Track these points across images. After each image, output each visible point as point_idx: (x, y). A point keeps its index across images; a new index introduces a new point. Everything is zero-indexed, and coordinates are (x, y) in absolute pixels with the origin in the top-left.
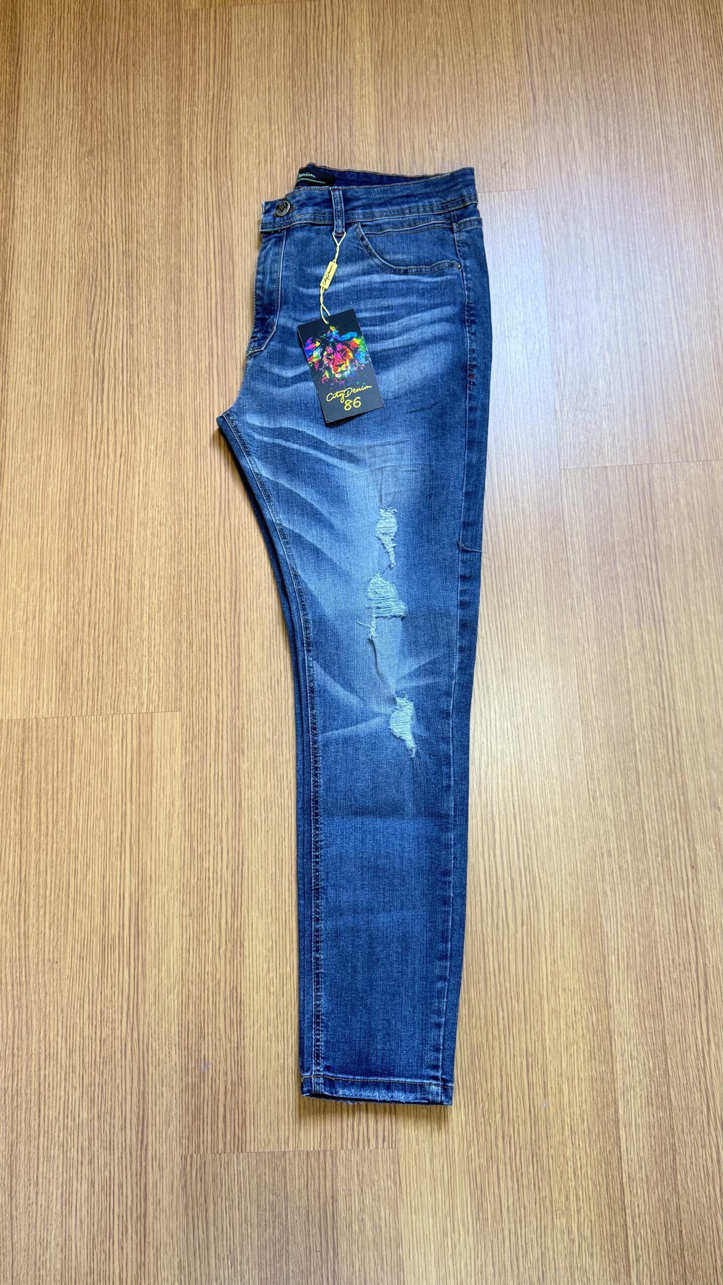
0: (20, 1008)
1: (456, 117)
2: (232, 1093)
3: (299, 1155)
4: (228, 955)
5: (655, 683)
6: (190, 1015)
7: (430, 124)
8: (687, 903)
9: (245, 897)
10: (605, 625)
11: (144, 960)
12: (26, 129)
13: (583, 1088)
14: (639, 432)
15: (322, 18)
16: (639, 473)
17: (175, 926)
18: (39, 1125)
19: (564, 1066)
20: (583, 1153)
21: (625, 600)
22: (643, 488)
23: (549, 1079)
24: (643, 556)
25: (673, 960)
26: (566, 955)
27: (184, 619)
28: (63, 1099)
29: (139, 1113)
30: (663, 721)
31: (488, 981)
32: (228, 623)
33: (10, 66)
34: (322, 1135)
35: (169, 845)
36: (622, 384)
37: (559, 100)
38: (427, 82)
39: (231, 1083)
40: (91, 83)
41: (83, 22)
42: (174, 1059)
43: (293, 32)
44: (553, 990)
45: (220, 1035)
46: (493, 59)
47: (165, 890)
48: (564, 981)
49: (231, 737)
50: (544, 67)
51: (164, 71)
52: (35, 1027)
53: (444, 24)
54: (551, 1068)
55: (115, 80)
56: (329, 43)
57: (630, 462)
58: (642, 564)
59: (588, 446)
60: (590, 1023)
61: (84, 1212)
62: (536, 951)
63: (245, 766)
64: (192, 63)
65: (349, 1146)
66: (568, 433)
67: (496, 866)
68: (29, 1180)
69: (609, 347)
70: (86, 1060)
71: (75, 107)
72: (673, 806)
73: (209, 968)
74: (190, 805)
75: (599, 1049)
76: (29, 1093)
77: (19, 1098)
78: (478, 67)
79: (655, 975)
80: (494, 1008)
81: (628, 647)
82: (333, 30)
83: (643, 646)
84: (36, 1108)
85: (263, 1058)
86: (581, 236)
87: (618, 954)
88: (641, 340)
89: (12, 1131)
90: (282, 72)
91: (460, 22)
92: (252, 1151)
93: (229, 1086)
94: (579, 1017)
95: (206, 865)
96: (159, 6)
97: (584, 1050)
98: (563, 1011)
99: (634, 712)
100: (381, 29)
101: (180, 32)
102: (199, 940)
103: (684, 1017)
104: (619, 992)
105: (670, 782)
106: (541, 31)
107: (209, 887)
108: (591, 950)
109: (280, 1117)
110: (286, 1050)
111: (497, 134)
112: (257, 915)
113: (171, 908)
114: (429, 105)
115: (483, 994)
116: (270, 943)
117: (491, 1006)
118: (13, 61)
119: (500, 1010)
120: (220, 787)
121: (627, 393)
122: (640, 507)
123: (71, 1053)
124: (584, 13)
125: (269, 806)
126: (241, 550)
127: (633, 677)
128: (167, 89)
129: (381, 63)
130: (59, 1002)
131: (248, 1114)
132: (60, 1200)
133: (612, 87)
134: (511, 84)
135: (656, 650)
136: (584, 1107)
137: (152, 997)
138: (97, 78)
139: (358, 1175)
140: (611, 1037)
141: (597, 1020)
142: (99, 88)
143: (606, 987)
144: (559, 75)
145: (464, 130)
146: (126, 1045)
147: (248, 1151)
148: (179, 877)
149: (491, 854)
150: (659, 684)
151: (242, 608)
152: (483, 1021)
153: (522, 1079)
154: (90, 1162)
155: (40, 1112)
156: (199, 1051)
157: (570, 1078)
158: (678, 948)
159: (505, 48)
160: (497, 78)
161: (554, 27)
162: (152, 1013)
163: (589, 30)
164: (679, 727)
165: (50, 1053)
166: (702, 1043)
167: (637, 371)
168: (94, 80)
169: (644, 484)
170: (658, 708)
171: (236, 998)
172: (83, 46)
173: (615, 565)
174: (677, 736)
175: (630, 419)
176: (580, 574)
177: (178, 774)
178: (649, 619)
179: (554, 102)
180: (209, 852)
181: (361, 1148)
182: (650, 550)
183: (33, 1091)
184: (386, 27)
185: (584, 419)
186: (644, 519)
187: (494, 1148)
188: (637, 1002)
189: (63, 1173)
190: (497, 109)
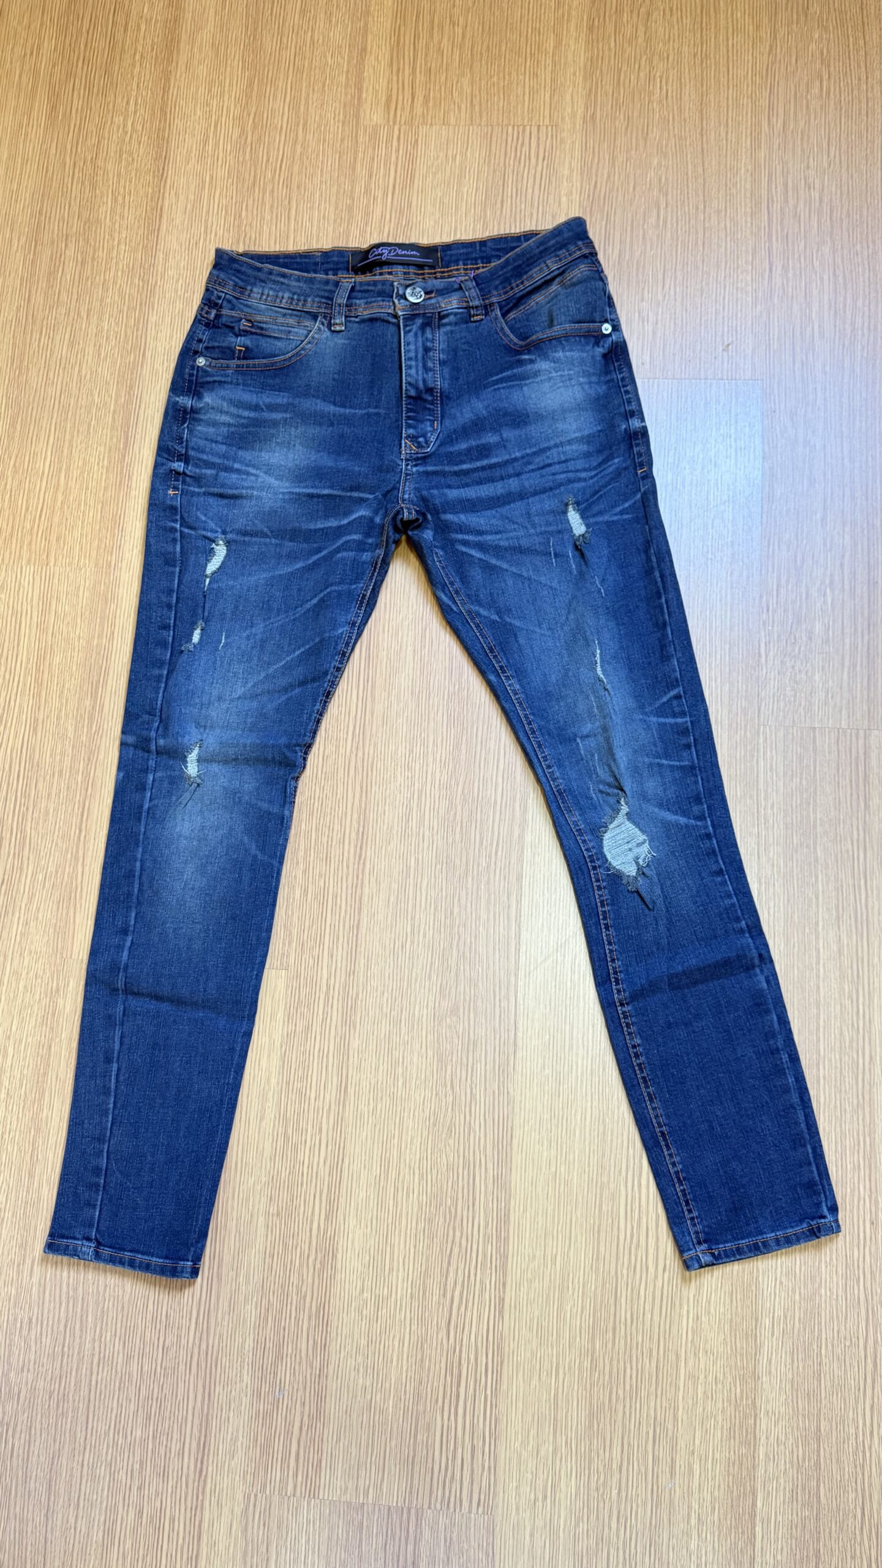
0: (75, 1299)
1: (675, 284)
2: (310, 1427)
3: (380, 1510)
4: (318, 1266)
5: (850, 997)
6: (269, 1331)
7: (643, 289)
8: (861, 1266)
9: (342, 1200)
10: (797, 921)
11: (221, 1261)
12: (167, 255)
13: (718, 1471)
14: (859, 689)
15: (526, 148)
16: (854, 739)
17: (259, 1225)
18: (86, 1439)
19: (697, 1442)
20: (710, 1548)
21: (823, 892)
22: (857, 758)
23: (678, 1456)
24: (849, 842)
25: (838, 1332)
26: (712, 1311)
27: (301, 860)
28: (115, 1411)
29: (200, 1438)
30: (854, 1045)
31: (618, 1331)
32: (351, 870)
33: (154, 177)
34: (408, 1490)
35: (259, 1129)
36: (843, 629)
37: (801, 272)
38: (644, 238)
39: (309, 1416)
40: (247, 206)
41: (243, 130)
42: (245, 1380)
43: (489, 162)
44: (693, 1349)
45: (301, 1357)
46: (726, 215)
47: (251, 1182)
48: (706, 1341)
49: (343, 1007)
50: (786, 231)
51: (333, 199)
52: (90, 1324)
53: (670, 167)
54: (682, 1443)
55: (276, 205)
56: (531, 180)
57: (844, 725)
58: (848, 851)
59: (795, 701)
60: (733, 1396)
61: (128, 1545)
62: (677, 1303)
63: (355, 1044)
64: (367, 191)
65: (438, 1506)
66: (772, 682)
67: (640, 1198)
68: (69, 1500)
69: (832, 583)
70: (145, 1368)
71: (226, 234)
72: (857, 1148)
73: (295, 1279)
74: (288, 1083)
75: (741, 1427)
76: (77, 1399)
77: (66, 1405)
78: (707, 225)
79: (815, 1347)
80: (622, 1363)
81: (821, 950)
82: (537, 164)
83: (840, 950)
84: (84, 1418)
85: (348, 1391)
86: (812, 443)
87: (773, 1318)
88: (871, 577)
89: (55, 1441)
90: (473, 210)
91: (690, 166)
92: (326, 1498)
93: (306, 1418)
94: (720, 1386)
95: (300, 1157)
96: (334, 118)
97: (723, 1426)
98: (702, 1377)
99: (821, 1030)
100: (594, 166)
101: (356, 152)
102: (285, 1245)
103: (845, 1401)
104: (770, 1362)
105: (855, 1119)
106: (786, 185)
107: (302, 1184)
108: (742, 1309)
109: (361, 1462)
110: (375, 1385)
111: (721, 308)
112: (355, 1223)
113: (257, 1203)
114: (644, 266)
115: (610, 1345)
116: (368, 1258)
117: (618, 1361)
118: (158, 171)
119: (628, 1366)
120: (324, 1065)
121: (847, 641)
122: (851, 781)
123: (129, 1358)
124: (841, 168)
125: (380, 1095)
126: (374, 783)
127: (824, 987)
128: (335, 221)
129: (591, 210)
130: (120, 1298)
131: (325, 1454)
132: (102, 1528)
133: (866, 262)
134: (744, 248)
135: (855, 956)
136: (716, 1493)
137: (226, 1304)
138: (254, 200)
139: (445, 1541)
140: (756, 1416)
141: (742, 1391)
142: (255, 212)
143: (756, 1354)
144: (803, 242)
145: (683, 300)
146: (191, 1357)
147: (321, 1497)
148: (268, 1168)
149: (636, 1182)
150: (855, 998)
151: (368, 854)
152: (607, 1377)
153: (646, 1451)
154: (140, 1488)
155: (87, 1423)
156: (275, 1374)
157: (703, 1457)
158: (846, 1318)
159: (741, 203)
160: (728, 239)
161: (803, 182)
162: (226, 1323)
163: (845, 189)
164: (873, 1053)
165: (104, 1356)
166: (863, 1434)
167: (862, 614)
168: (250, 202)
169: (858, 753)
170: (850, 1027)
171: (322, 1317)
172: (241, 159)
173: (815, 848)
174: (870, 1064)
175: (849, 673)
176: (771, 854)
177: (278, 1044)
178: (850, 918)
179: (795, 274)
180: (306, 1142)
181: (452, 1510)
182: (858, 835)
183: (81, 1398)
184: (601, 165)
185: (793, 667)
186: (855, 796)
187: (606, 1529)
188: (791, 1377)
189: (108, 1496)
190: (725, 277)
